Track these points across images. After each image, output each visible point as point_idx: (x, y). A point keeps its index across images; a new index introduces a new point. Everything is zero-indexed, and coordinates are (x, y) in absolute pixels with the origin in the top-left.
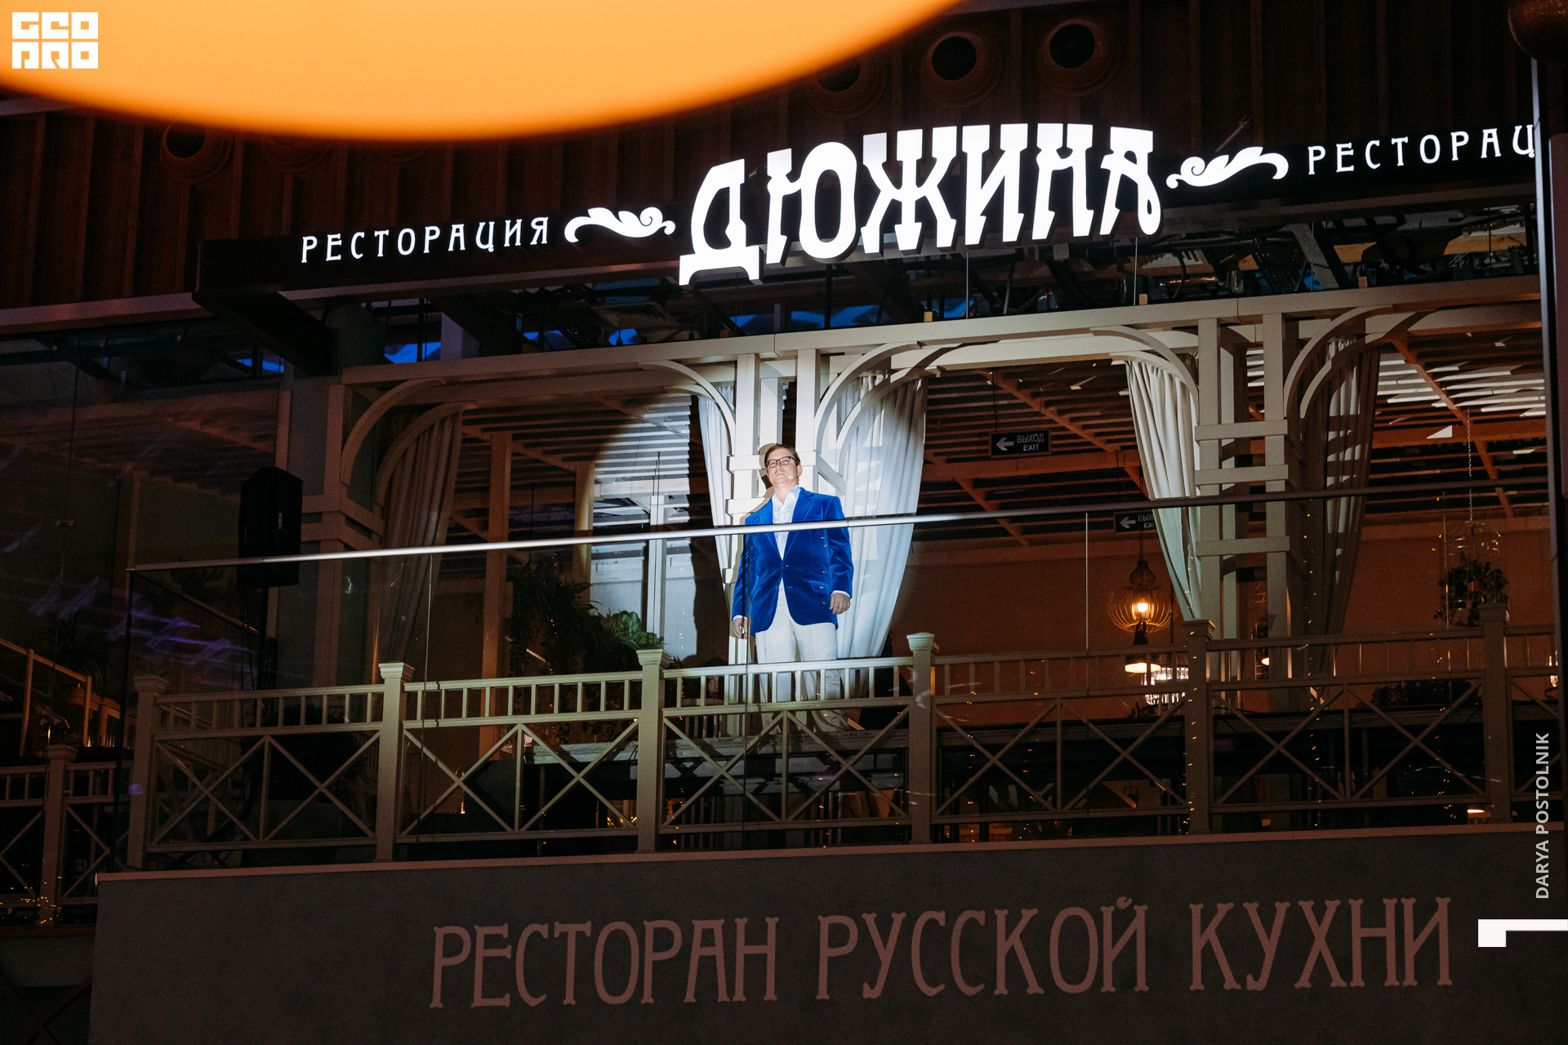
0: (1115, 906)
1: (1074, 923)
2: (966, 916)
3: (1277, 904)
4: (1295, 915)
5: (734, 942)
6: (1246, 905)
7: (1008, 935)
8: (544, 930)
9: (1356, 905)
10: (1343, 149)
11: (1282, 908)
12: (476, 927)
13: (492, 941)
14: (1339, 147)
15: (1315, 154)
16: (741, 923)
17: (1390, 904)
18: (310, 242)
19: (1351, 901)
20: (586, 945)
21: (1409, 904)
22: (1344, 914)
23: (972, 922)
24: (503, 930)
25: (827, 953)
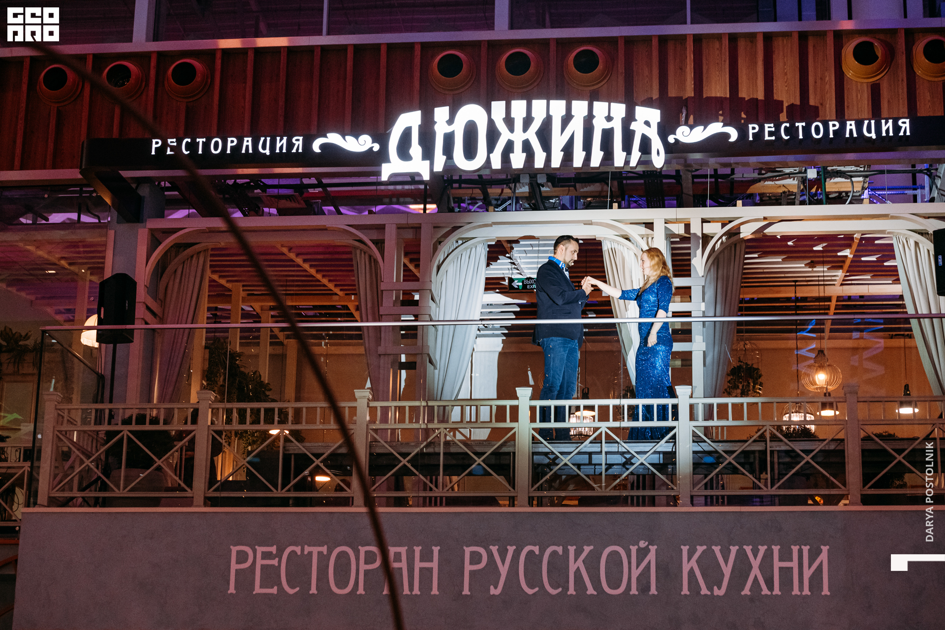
0: (639, 546)
1: (614, 555)
2: (551, 549)
3: (731, 547)
4: (741, 554)
5: (414, 560)
6: (713, 547)
7: (576, 560)
8: (298, 550)
9: (776, 549)
10: (769, 127)
11: (734, 549)
12: (256, 547)
13: (266, 556)
14: (766, 126)
15: (753, 129)
16: (417, 550)
17: (795, 549)
18: (157, 143)
19: (773, 547)
20: (323, 560)
21: (806, 549)
22: (769, 555)
23: (554, 553)
24: (273, 549)
25: (468, 568)
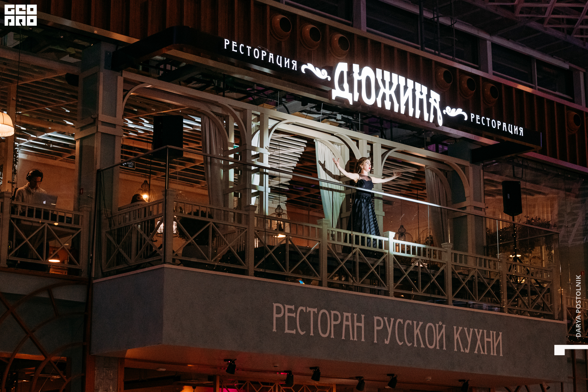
0: (439, 324)
1: (430, 328)
2: (408, 321)
5: (354, 321)
6: (464, 328)
7: (417, 329)
8: (304, 309)
9: (485, 332)
10: (478, 117)
11: (471, 330)
12: (285, 305)
13: (290, 311)
16: (355, 315)
17: (491, 332)
18: (227, 42)
20: (316, 315)
21: (495, 333)
22: (483, 334)
23: (409, 324)
24: (293, 307)
25: (376, 328)
